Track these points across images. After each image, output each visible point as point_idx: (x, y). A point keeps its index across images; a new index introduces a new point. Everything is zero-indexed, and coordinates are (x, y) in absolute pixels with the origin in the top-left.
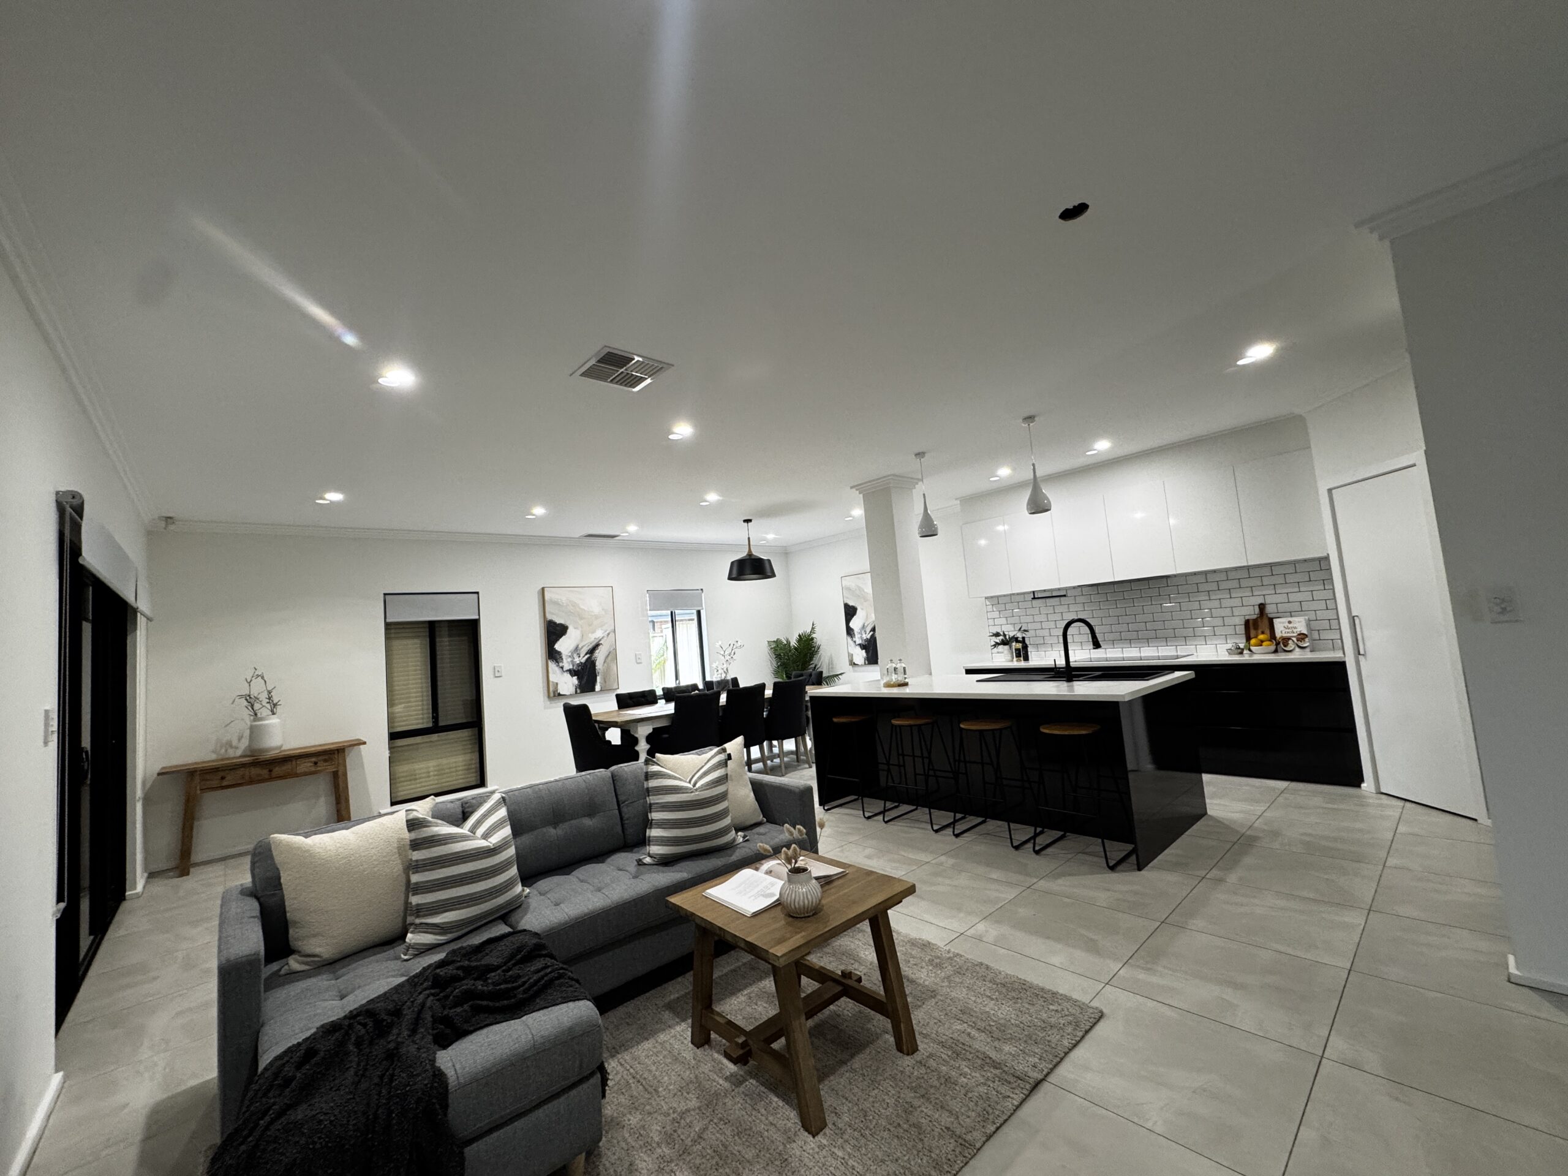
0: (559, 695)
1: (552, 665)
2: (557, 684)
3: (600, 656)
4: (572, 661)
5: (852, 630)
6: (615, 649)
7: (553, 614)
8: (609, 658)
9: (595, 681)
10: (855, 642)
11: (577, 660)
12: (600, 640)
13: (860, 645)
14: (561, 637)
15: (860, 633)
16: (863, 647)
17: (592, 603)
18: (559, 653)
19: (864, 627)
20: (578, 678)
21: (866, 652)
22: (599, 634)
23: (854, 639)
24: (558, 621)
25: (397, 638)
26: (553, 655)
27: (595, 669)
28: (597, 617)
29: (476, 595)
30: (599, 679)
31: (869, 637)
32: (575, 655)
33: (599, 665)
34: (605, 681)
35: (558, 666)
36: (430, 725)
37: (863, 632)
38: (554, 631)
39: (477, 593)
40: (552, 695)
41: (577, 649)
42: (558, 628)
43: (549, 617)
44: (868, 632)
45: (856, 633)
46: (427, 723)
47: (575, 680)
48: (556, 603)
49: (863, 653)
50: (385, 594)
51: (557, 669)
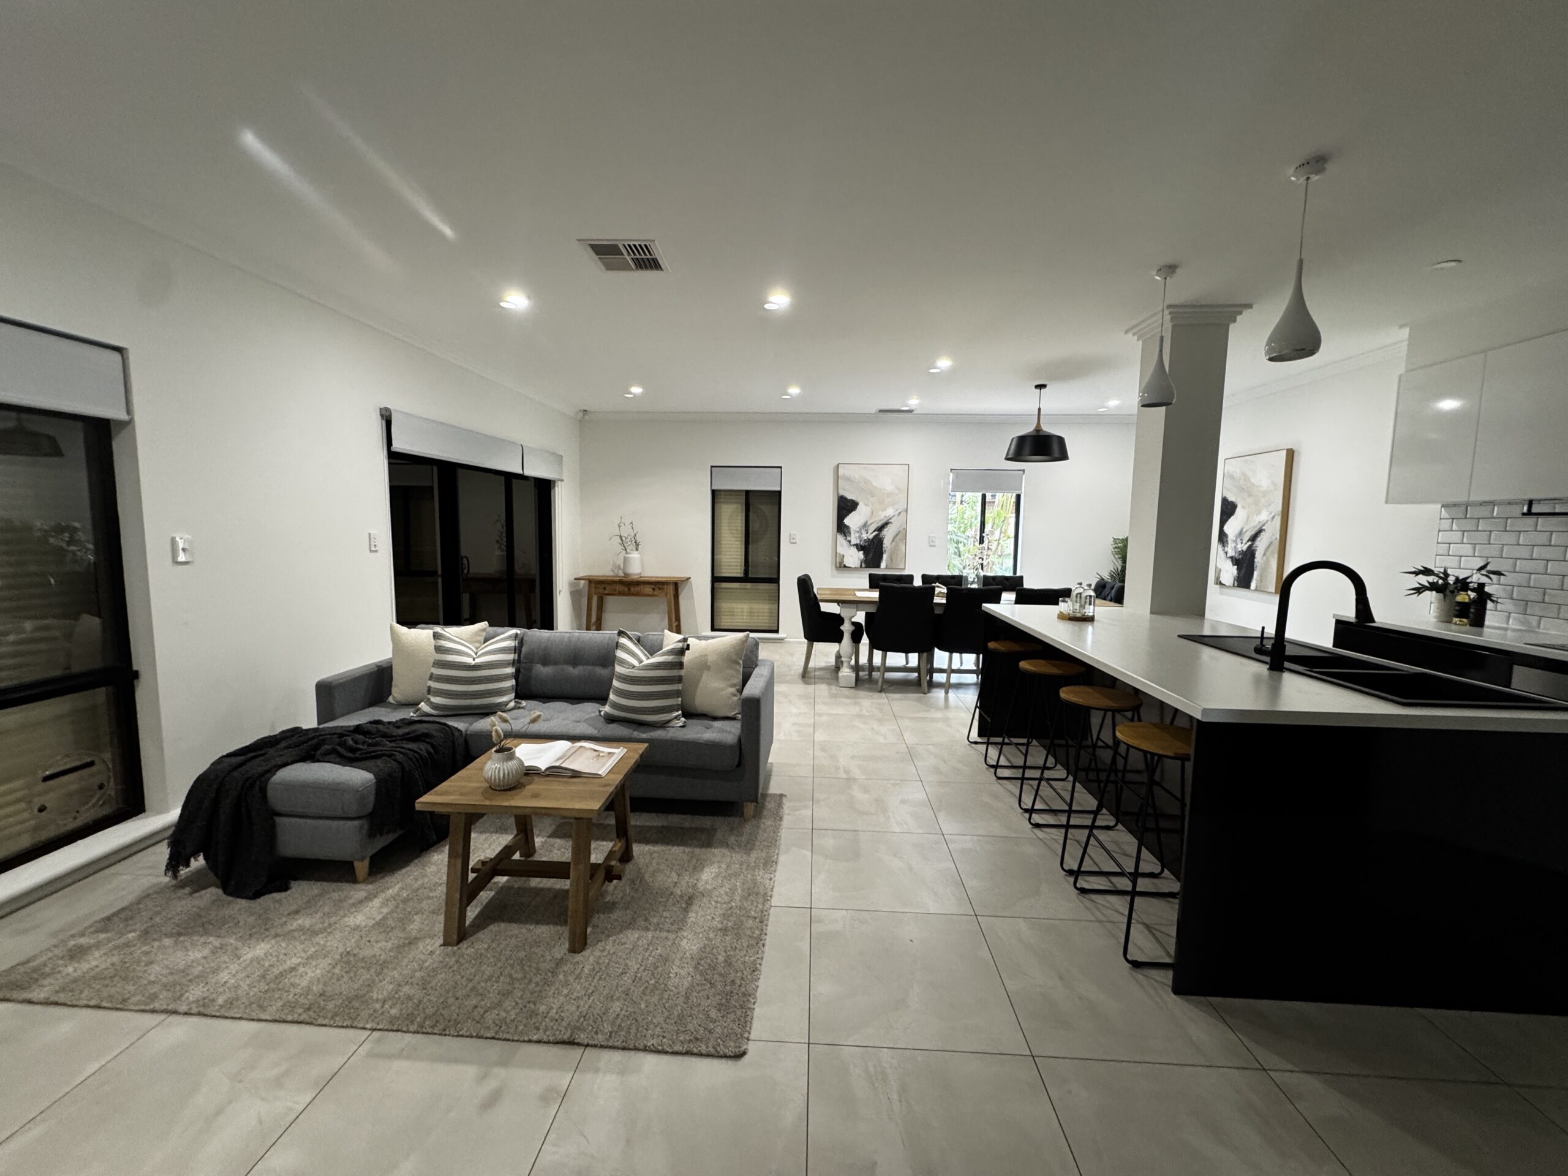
0: (845, 566)
1: (840, 538)
2: (843, 556)
3: (888, 535)
4: (860, 537)
5: (1226, 535)
6: (905, 530)
7: (845, 490)
8: (898, 537)
9: (881, 558)
10: (1226, 553)
11: (865, 536)
12: (890, 519)
13: (1231, 558)
14: (851, 512)
15: (1235, 542)
16: (1236, 561)
17: (886, 481)
18: (848, 527)
19: (1241, 533)
20: (864, 554)
21: (1238, 569)
22: (890, 512)
23: (1226, 549)
24: (850, 496)
25: (724, 502)
26: (842, 529)
27: (882, 547)
28: (889, 495)
29: (779, 470)
30: (885, 556)
31: (1245, 548)
32: (863, 531)
33: (887, 543)
34: (891, 559)
35: (846, 539)
36: (742, 575)
37: (1239, 540)
38: (846, 507)
39: (781, 467)
40: (838, 565)
41: (865, 526)
42: (849, 504)
43: (841, 493)
44: (1244, 542)
45: (1229, 541)
46: (741, 573)
47: (861, 555)
48: (848, 479)
49: (1234, 570)
50: (712, 467)
51: (845, 543)
